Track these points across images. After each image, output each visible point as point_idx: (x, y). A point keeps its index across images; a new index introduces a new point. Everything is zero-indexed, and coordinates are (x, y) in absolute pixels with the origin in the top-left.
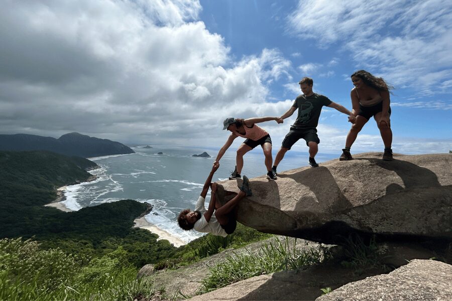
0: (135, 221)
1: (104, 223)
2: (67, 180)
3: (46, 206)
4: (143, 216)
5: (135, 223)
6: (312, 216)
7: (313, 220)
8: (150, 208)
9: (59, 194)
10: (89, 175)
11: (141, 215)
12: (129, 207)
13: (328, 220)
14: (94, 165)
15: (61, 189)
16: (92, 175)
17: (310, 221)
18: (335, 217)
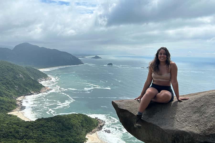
0: (86, 137)
1: (59, 135)
2: (24, 91)
3: (9, 113)
4: (94, 132)
5: (87, 139)
6: (188, 136)
7: (188, 139)
8: (102, 124)
9: (18, 103)
10: (42, 86)
11: (93, 131)
12: (80, 121)
13: (202, 141)
14: (45, 76)
15: (19, 99)
16: (44, 87)
17: (186, 140)
18: (209, 139)
